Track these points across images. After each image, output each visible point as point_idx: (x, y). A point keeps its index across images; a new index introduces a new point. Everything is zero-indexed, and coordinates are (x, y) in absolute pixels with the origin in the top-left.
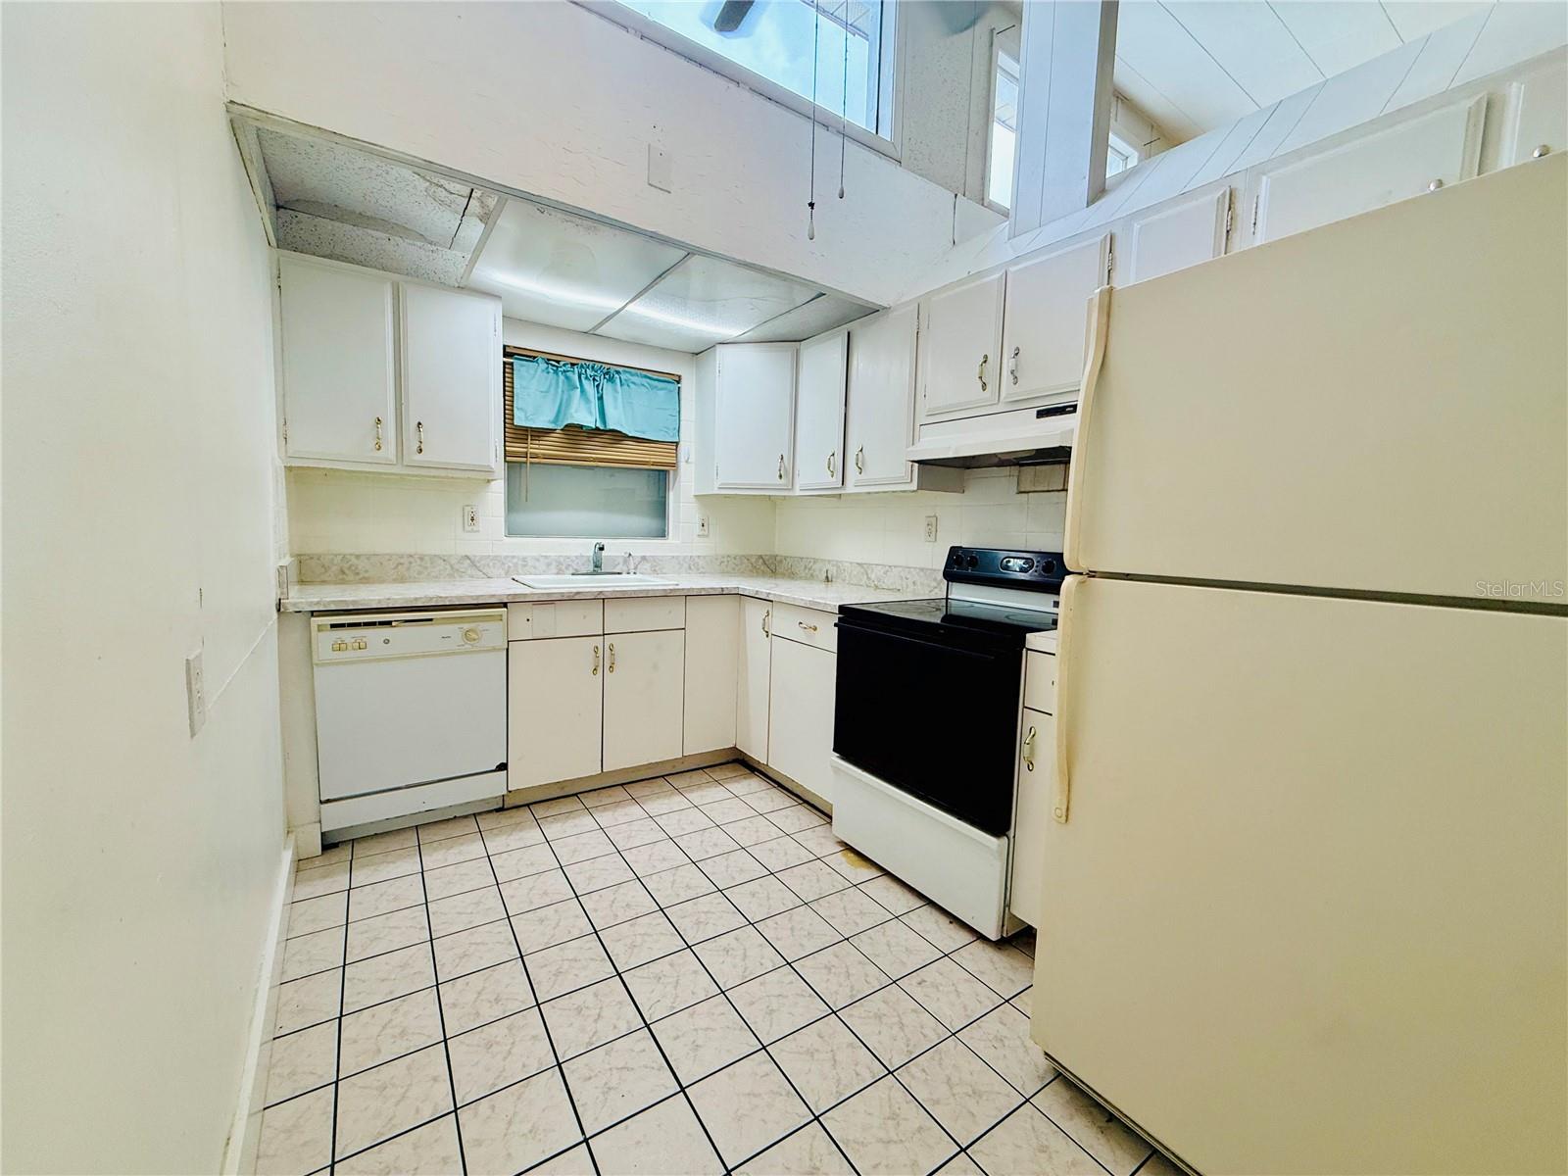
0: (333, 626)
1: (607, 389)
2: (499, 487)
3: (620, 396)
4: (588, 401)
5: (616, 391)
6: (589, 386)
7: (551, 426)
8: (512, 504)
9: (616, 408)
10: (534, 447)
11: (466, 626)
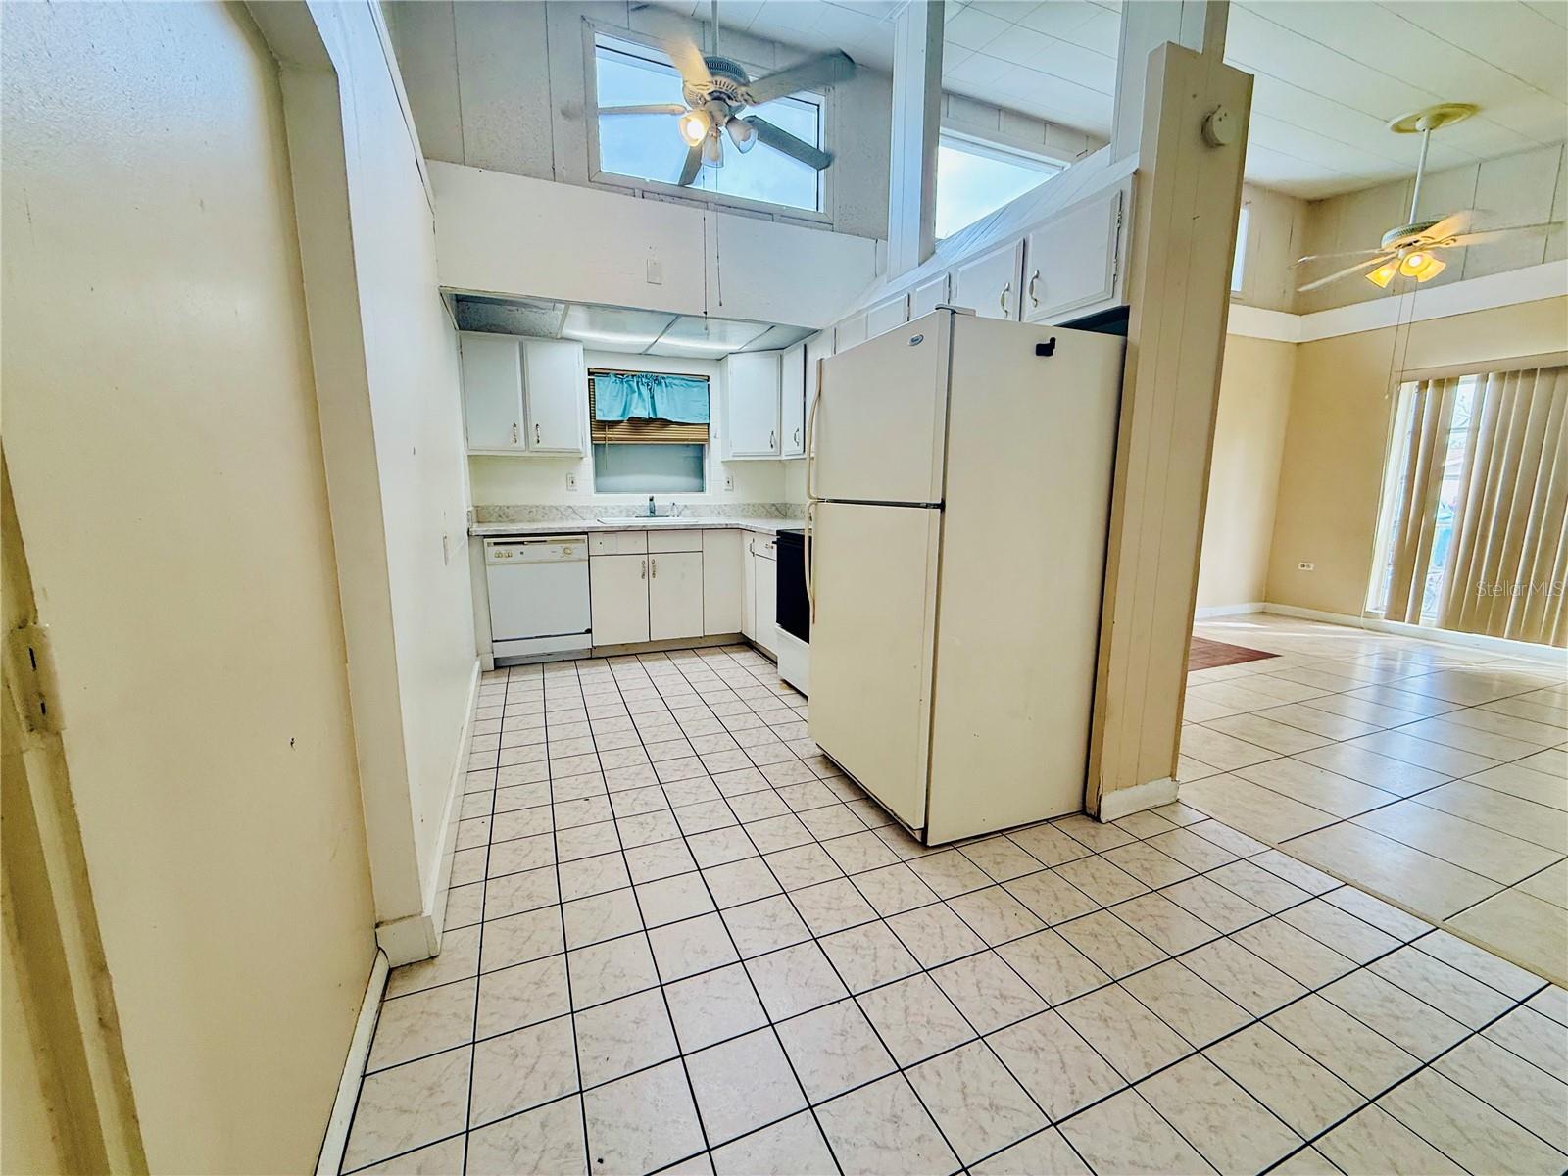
0: (495, 544)
1: (657, 390)
2: (589, 460)
3: (665, 395)
4: (643, 400)
5: (663, 392)
6: (644, 390)
7: (621, 419)
8: (598, 472)
9: (663, 403)
10: (610, 434)
11: (564, 545)
